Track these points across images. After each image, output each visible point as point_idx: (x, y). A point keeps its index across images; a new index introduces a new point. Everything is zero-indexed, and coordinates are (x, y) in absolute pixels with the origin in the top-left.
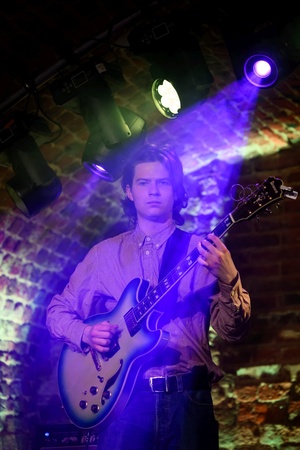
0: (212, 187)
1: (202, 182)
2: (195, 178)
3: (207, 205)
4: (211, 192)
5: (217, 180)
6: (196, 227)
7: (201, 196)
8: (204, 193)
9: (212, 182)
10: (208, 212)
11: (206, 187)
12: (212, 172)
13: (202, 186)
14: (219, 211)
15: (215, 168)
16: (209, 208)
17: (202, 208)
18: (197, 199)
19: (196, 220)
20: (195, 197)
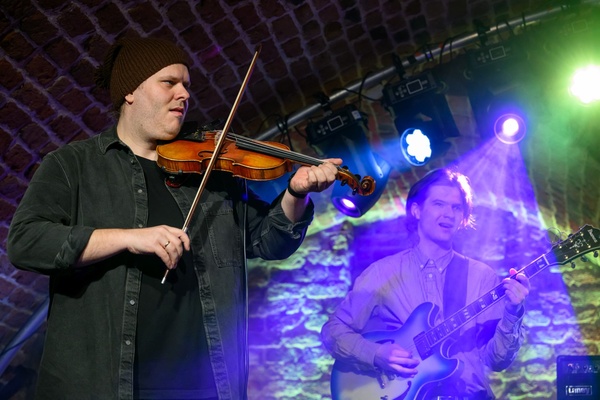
0: (342, 243)
1: (334, 238)
2: (327, 234)
3: (337, 258)
4: (341, 247)
5: (347, 238)
6: (326, 275)
7: (333, 250)
8: (335, 247)
9: (343, 238)
10: (338, 263)
11: (337, 242)
12: (343, 230)
13: (333, 241)
14: (347, 263)
15: (345, 227)
16: (339, 260)
17: (334, 260)
18: (329, 252)
19: (327, 269)
20: (327, 250)
